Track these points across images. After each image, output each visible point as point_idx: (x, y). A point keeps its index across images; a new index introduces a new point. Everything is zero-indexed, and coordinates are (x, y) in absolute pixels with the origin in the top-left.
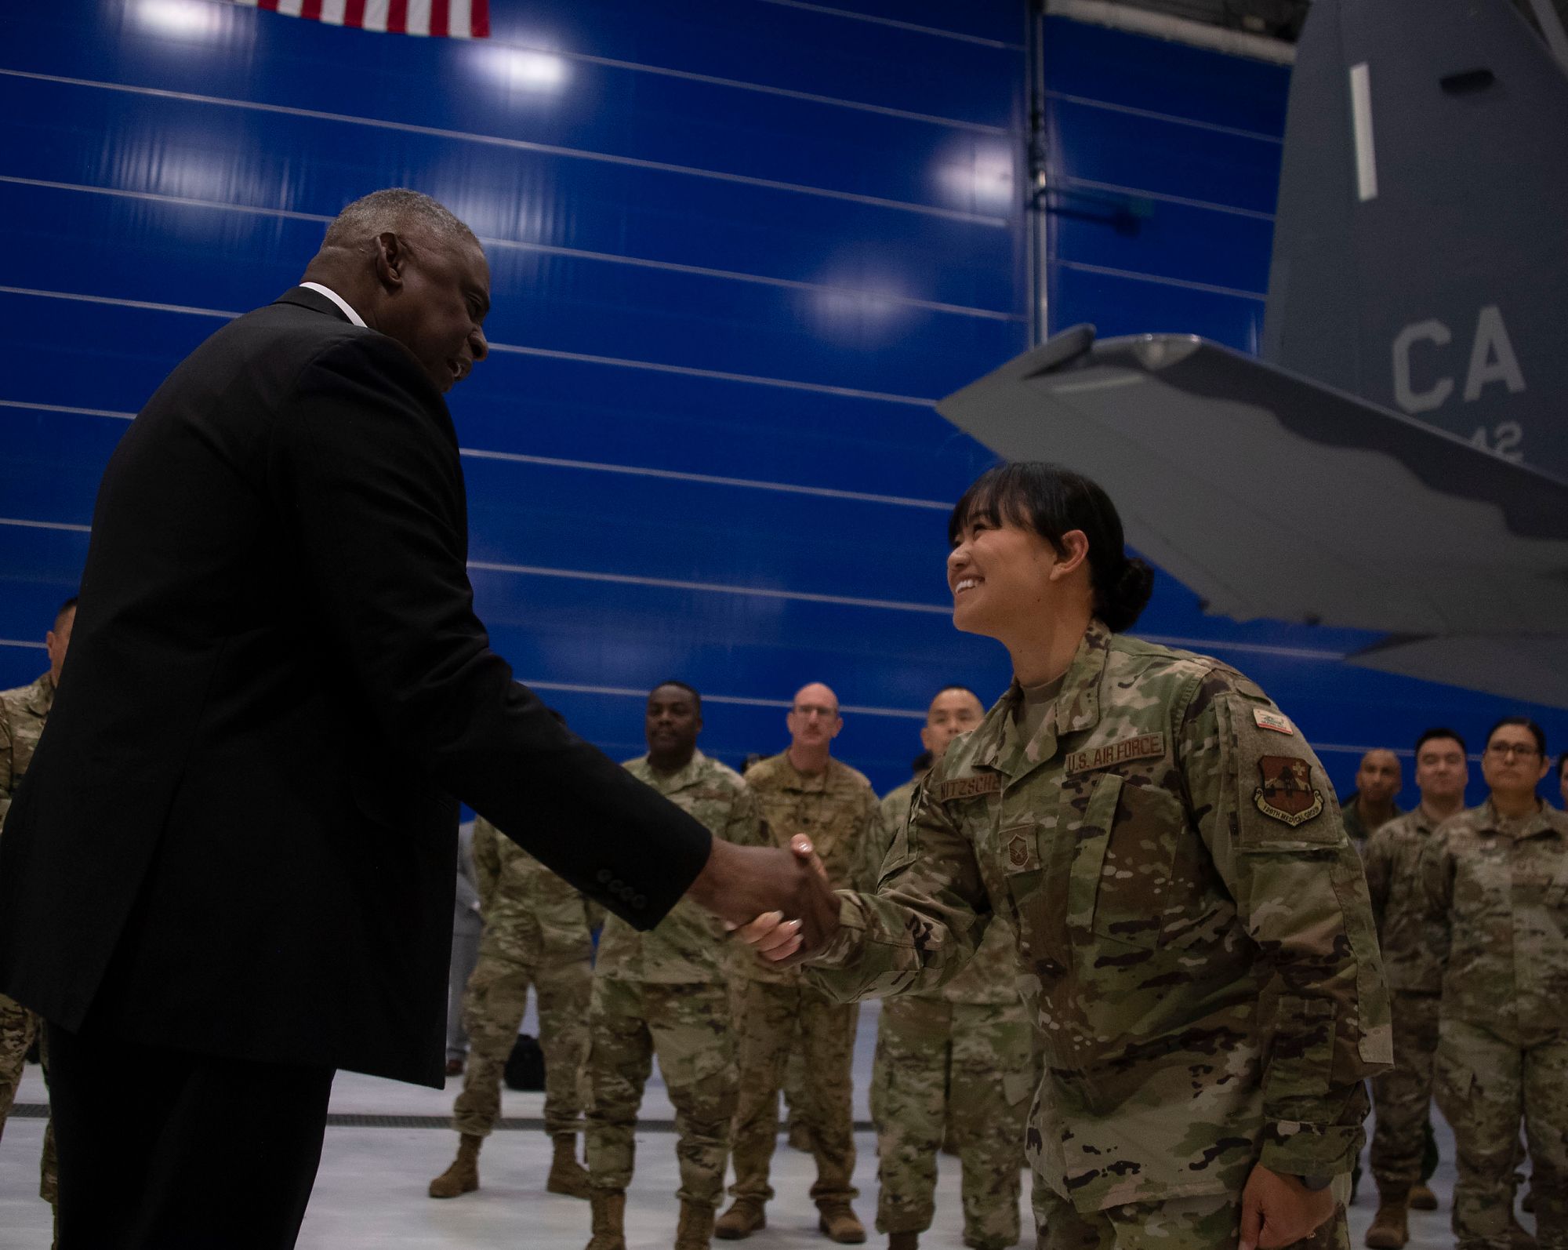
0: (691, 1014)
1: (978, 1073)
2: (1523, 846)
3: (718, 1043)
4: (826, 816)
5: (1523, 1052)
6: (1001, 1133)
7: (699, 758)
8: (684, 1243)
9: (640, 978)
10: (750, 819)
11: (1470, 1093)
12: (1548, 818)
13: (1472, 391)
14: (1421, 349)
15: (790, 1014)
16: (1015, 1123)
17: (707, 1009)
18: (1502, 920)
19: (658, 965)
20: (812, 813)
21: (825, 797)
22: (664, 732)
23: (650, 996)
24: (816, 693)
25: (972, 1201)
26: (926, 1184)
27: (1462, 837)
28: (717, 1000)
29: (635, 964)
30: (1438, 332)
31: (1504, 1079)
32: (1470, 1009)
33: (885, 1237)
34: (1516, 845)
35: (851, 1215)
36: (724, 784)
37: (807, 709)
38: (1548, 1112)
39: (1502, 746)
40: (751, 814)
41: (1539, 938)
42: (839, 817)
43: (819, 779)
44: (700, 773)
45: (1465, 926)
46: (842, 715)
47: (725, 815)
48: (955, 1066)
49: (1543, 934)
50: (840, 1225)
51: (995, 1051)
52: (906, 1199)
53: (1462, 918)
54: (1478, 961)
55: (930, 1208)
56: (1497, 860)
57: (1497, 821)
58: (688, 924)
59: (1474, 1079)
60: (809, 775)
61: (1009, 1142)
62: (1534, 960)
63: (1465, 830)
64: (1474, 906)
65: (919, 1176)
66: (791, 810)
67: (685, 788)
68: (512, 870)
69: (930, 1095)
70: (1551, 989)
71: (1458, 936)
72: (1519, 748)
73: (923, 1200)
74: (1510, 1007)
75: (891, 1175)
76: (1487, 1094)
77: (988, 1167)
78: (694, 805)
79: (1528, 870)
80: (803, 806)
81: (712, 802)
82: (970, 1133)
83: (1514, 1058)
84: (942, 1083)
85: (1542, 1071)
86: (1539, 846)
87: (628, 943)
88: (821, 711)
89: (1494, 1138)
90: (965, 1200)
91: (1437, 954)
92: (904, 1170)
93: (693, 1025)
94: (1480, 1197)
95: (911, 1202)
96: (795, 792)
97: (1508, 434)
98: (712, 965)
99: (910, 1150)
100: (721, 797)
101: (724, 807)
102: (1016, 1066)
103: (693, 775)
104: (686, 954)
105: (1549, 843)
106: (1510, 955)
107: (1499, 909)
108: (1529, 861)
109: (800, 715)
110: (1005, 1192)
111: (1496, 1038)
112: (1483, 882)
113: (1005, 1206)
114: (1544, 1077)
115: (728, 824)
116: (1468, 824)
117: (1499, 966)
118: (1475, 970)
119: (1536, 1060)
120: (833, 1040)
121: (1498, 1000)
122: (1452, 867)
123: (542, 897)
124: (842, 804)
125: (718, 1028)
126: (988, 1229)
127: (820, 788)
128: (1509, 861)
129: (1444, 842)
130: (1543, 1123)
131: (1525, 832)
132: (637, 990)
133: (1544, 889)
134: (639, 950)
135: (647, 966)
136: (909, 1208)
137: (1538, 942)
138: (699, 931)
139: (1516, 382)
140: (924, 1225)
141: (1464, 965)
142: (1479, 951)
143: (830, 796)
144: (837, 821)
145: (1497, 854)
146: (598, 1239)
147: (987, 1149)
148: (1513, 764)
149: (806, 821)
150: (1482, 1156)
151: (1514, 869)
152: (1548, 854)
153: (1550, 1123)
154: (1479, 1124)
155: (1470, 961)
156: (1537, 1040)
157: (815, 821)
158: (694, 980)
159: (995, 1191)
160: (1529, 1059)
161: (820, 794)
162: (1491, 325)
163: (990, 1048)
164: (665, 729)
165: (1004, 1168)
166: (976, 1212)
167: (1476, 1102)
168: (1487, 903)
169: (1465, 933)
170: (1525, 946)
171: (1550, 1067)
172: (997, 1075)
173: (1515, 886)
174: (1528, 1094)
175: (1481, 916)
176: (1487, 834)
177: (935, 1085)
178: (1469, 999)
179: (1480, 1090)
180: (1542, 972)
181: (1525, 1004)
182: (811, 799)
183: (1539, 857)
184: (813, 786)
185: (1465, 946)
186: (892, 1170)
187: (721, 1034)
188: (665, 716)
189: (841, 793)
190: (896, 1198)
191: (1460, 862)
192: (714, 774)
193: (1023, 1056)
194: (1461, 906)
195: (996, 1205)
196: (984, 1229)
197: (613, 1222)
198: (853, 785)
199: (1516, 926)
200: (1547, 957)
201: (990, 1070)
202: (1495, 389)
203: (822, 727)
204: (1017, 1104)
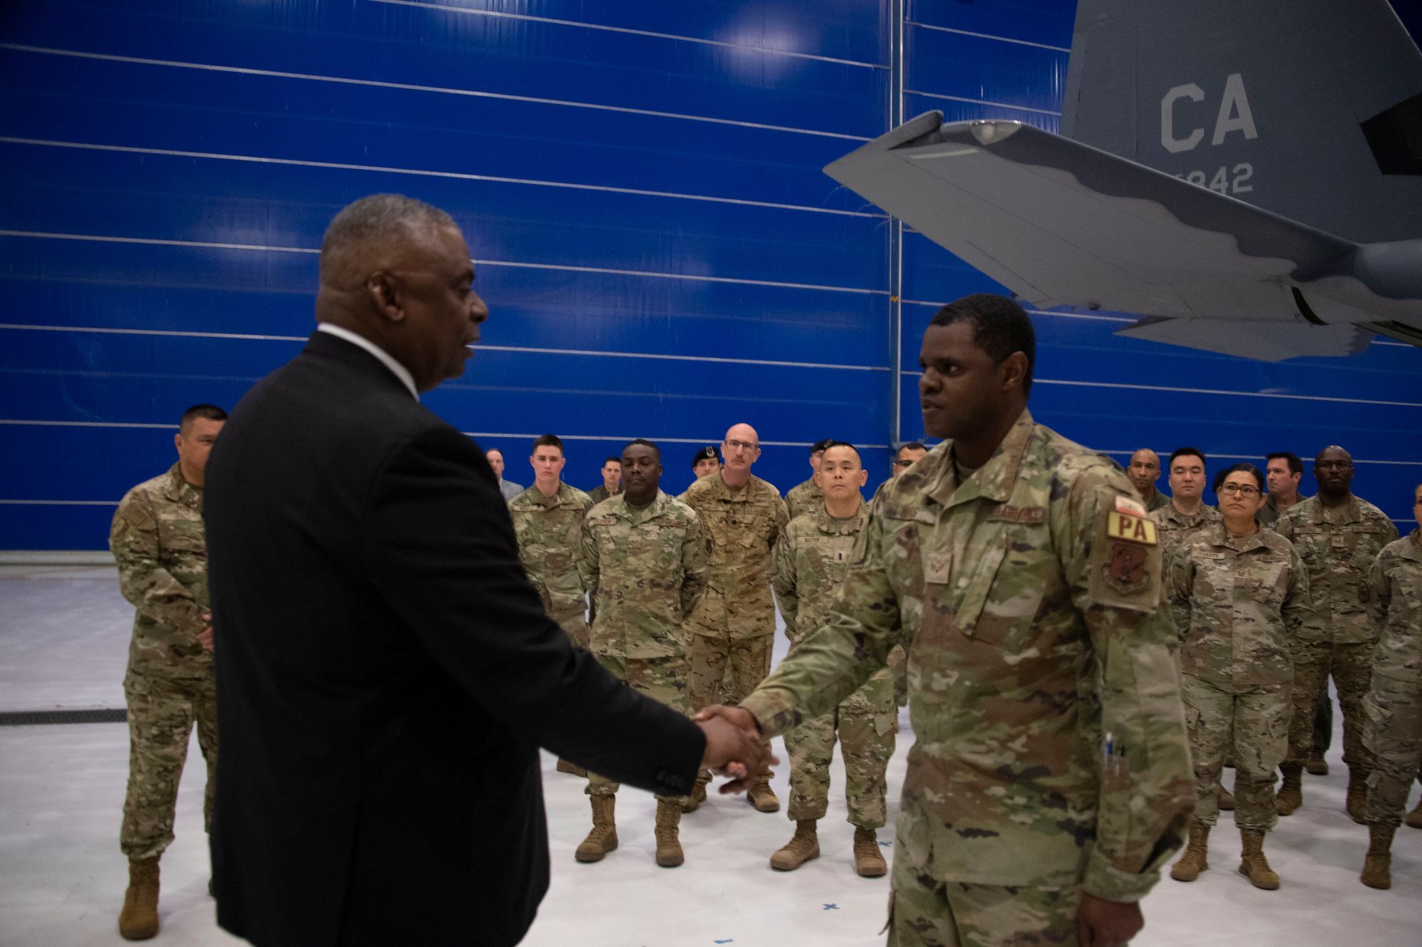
0: (661, 678)
1: (857, 715)
2: (1243, 557)
3: (681, 696)
4: (749, 518)
5: (1235, 697)
6: (873, 754)
7: (661, 496)
8: (661, 829)
9: (624, 655)
10: (699, 539)
11: (1196, 726)
12: (1262, 538)
13: (1218, 139)
14: (1181, 105)
15: (723, 657)
16: (882, 748)
17: (672, 674)
18: (1226, 610)
19: (637, 645)
20: (738, 517)
21: (747, 505)
22: (635, 479)
23: (631, 666)
24: (742, 431)
25: (853, 798)
26: (822, 788)
27: (1202, 549)
28: (678, 667)
29: (621, 645)
30: (1195, 92)
31: (1220, 716)
32: (1200, 668)
33: (795, 822)
34: (1239, 558)
35: (770, 793)
36: (680, 516)
37: (736, 443)
38: (1249, 737)
39: (1233, 486)
40: (700, 536)
41: (1251, 623)
42: (758, 519)
43: (743, 492)
44: (663, 508)
45: (1200, 611)
46: (761, 446)
47: (682, 538)
48: (841, 710)
49: (1253, 620)
50: (763, 800)
51: (869, 700)
52: (809, 798)
53: (1198, 606)
54: (1207, 637)
55: (825, 803)
56: (1224, 568)
57: (1226, 539)
58: (656, 616)
59: (1200, 716)
60: (737, 489)
61: (878, 760)
62: (1247, 639)
63: (1203, 544)
64: (1207, 600)
65: (817, 783)
66: (724, 515)
67: (653, 519)
68: (526, 553)
69: (825, 729)
70: (1257, 658)
71: (1195, 617)
72: (1245, 488)
73: (821, 798)
74: (1228, 670)
75: (798, 782)
76: (1207, 726)
77: (865, 777)
78: (659, 532)
79: (1246, 576)
80: (732, 511)
81: (672, 529)
82: (852, 754)
83: (1228, 702)
84: (833, 721)
85: (1246, 711)
86: (1254, 557)
87: (614, 630)
88: (746, 445)
89: (1210, 754)
90: (848, 798)
91: (1181, 626)
92: (807, 778)
93: (664, 685)
94: (1199, 792)
95: (812, 800)
96: (726, 502)
97: (1243, 172)
98: (675, 644)
99: (811, 766)
100: (679, 525)
101: (680, 532)
102: (883, 709)
103: (658, 507)
104: (656, 638)
105: (1262, 556)
106: (1230, 635)
107: (1224, 603)
108: (1246, 570)
109: (731, 447)
110: (876, 791)
111: (1216, 689)
112: (1213, 583)
113: (876, 801)
114: (1247, 714)
115: (684, 544)
116: (1206, 540)
117: (1222, 642)
118: (1205, 643)
119: (1243, 703)
120: (754, 673)
121: (1220, 665)
122: (1194, 571)
123: (549, 571)
124: (759, 509)
125: (679, 686)
126: (864, 817)
127: (744, 499)
128: (1233, 569)
129: (1188, 552)
130: (1244, 744)
131: (1246, 548)
132: (622, 662)
133: (1256, 589)
134: (623, 635)
135: (629, 647)
136: (811, 805)
137: (1250, 626)
138: (664, 620)
139: (1251, 133)
140: (822, 815)
141: (1198, 639)
142: (1209, 631)
143: (751, 504)
144: (756, 522)
145: (1225, 564)
146: (597, 829)
147: (863, 765)
148: (1240, 499)
149: (734, 522)
150: (1202, 767)
151: (1237, 575)
152: (1261, 564)
153: (1250, 745)
154: (1201, 746)
155: (1202, 636)
156: (1246, 690)
157: (741, 523)
158: (663, 655)
159: (869, 791)
160: (1238, 702)
161: (745, 503)
162: (1235, 88)
163: (865, 698)
164: (635, 477)
165: (875, 778)
166: (855, 806)
167: (1200, 730)
168: (1216, 598)
169: (1200, 616)
170: (1240, 629)
171: (1252, 709)
172: (871, 716)
173: (1236, 587)
174: (1236, 725)
175: (1212, 606)
176: (1219, 548)
177: (829, 723)
178: (1200, 662)
179: (1203, 723)
180: (1251, 646)
181: (1238, 668)
182: (738, 506)
183: (1254, 566)
184: (739, 498)
185: (1200, 625)
186: (799, 779)
187: (683, 689)
188: (636, 467)
189: (759, 501)
190: (802, 798)
191: (1199, 568)
192: (673, 508)
193: (888, 702)
194: (1197, 597)
195: (870, 801)
196: (861, 817)
197: (608, 817)
198: (768, 495)
199: (1236, 615)
200: (1255, 637)
201: (867, 712)
202: (1235, 137)
203: (746, 457)
204: (885, 734)
